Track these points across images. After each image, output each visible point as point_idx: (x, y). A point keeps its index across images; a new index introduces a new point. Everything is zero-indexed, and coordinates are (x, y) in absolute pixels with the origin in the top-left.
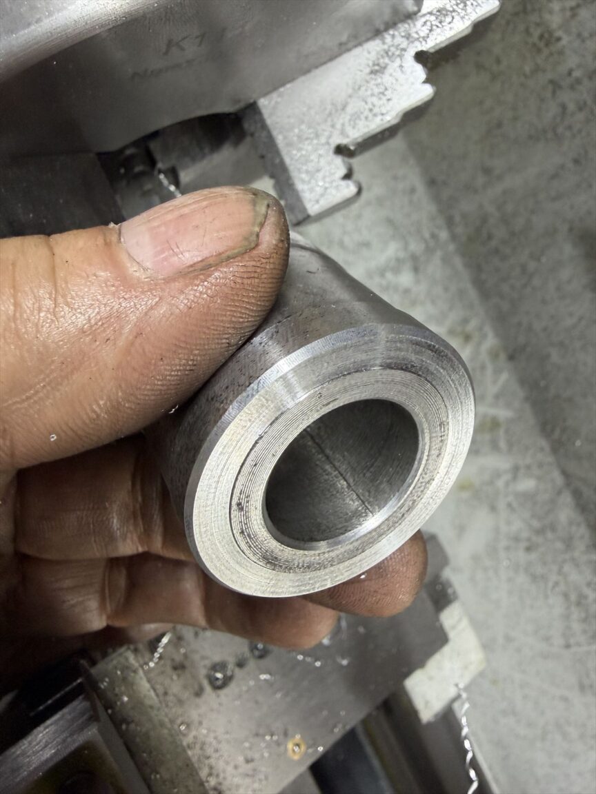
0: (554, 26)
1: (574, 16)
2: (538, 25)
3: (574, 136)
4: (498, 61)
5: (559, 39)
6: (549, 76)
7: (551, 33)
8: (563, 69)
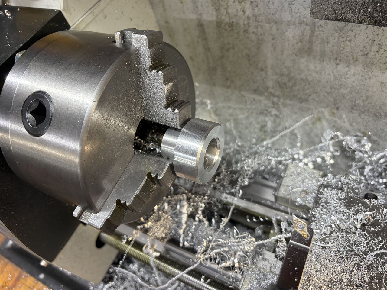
0: (228, 22)
1: (229, 14)
2: (225, 26)
3: (265, 35)
4: (229, 44)
5: (233, 22)
6: (242, 31)
7: (230, 23)
8: (242, 26)
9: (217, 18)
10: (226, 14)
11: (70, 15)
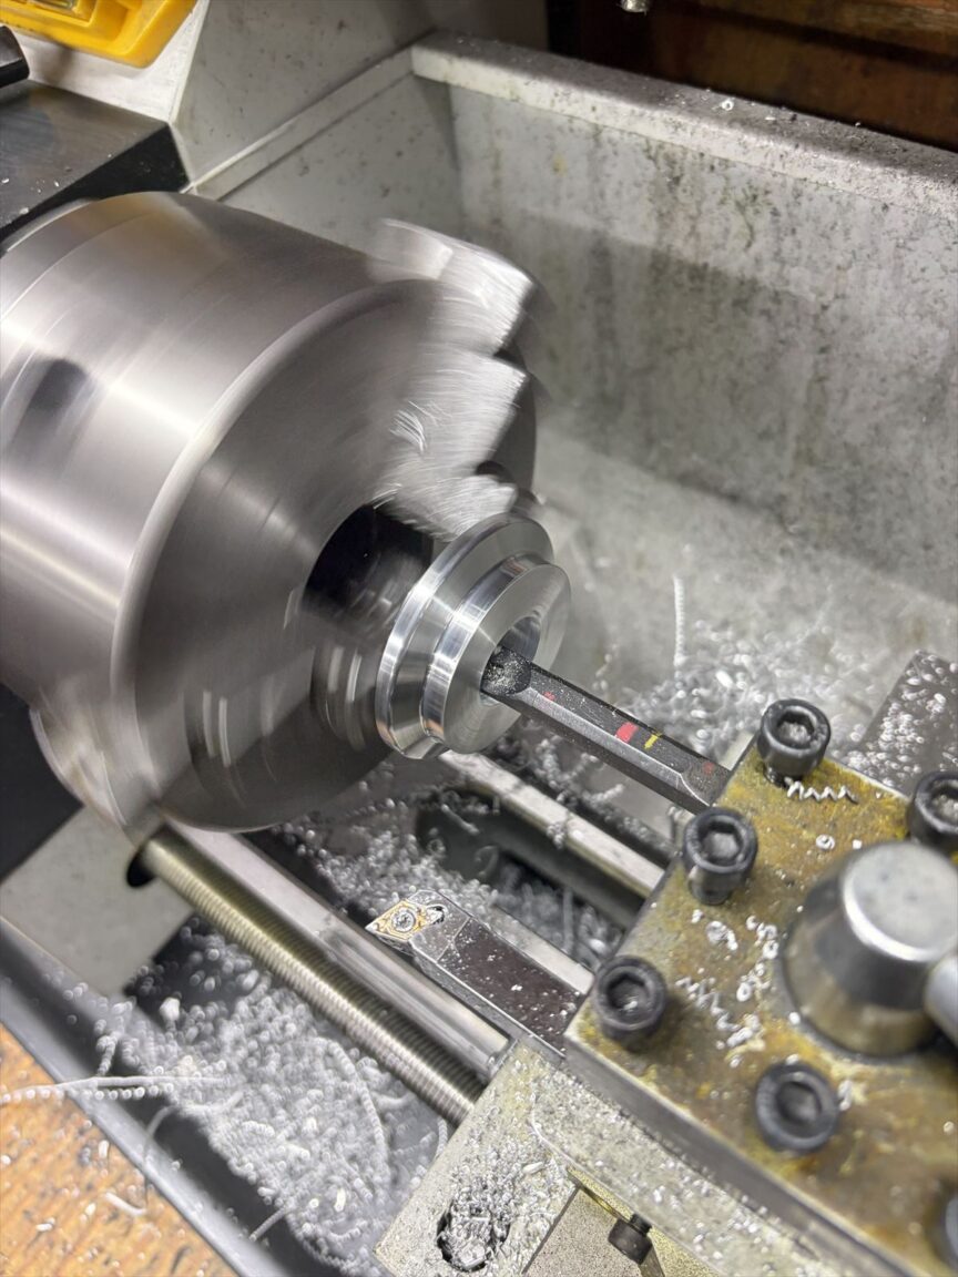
6: (729, 300)
7: (695, 268)
8: (733, 283)
9: (659, 242)
10: (690, 234)
11: (197, 143)
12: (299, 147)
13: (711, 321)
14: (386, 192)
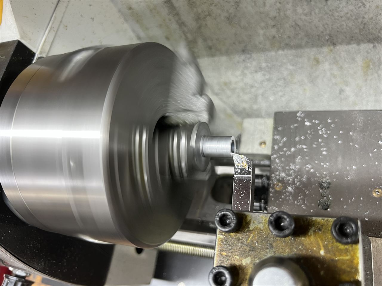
11: (30, 40)
12: (61, 22)
13: (213, 4)
14: (93, 19)
